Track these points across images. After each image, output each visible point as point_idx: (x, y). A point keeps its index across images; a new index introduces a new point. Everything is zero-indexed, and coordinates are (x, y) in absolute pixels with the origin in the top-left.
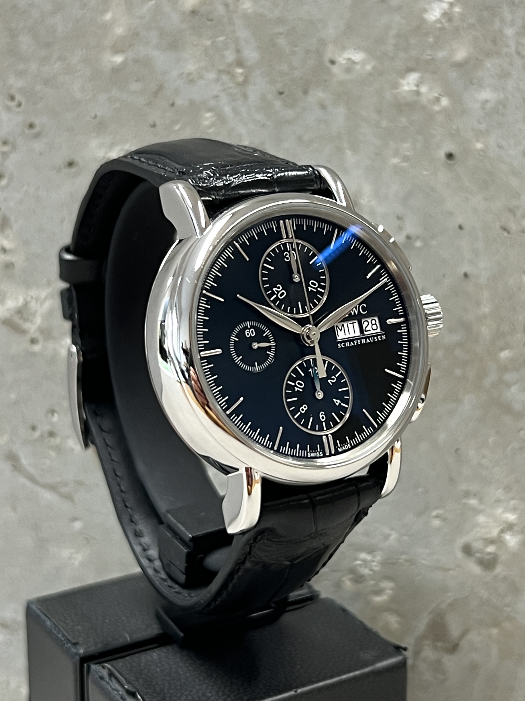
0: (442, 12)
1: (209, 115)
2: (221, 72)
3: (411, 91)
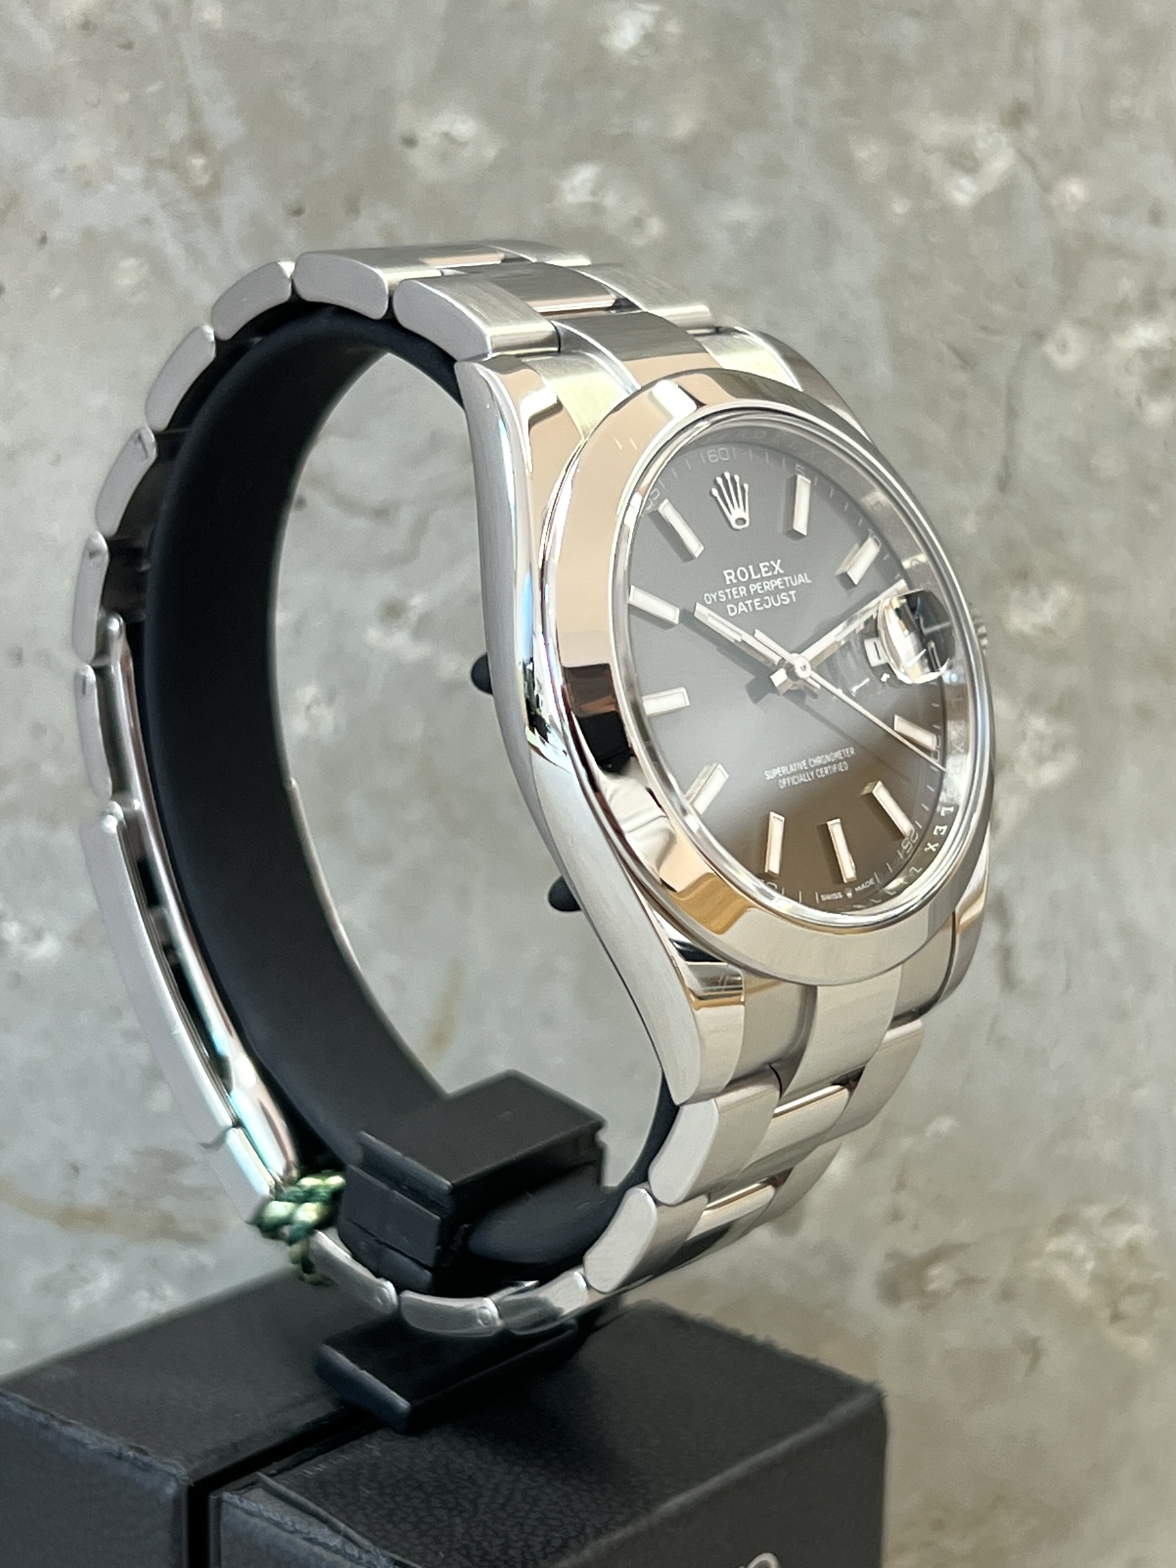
0: (642, 33)
1: (129, 263)
2: (153, 164)
3: (582, 206)
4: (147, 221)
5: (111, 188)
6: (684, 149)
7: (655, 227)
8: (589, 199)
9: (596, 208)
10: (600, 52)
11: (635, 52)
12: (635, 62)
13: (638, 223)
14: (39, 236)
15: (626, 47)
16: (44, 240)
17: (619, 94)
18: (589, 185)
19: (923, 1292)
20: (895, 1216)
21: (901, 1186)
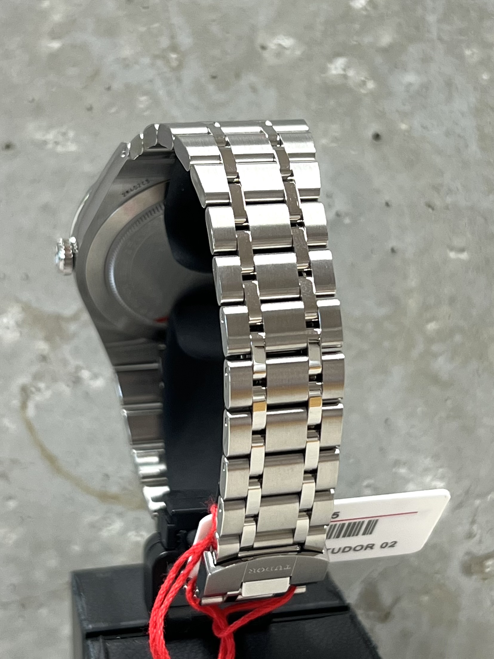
1: (143, 98)
2: (156, 57)
3: (339, 75)
4: (151, 81)
5: (137, 67)
6: (385, 51)
7: (371, 85)
8: (342, 72)
9: (345, 77)
10: (349, 8)
11: (365, 9)
12: (364, 13)
13: (364, 83)
14: (107, 86)
15: (361, 6)
16: (109, 89)
17: (357, 26)
18: (343, 66)
19: (482, 572)
20: (470, 535)
21: (473, 522)
